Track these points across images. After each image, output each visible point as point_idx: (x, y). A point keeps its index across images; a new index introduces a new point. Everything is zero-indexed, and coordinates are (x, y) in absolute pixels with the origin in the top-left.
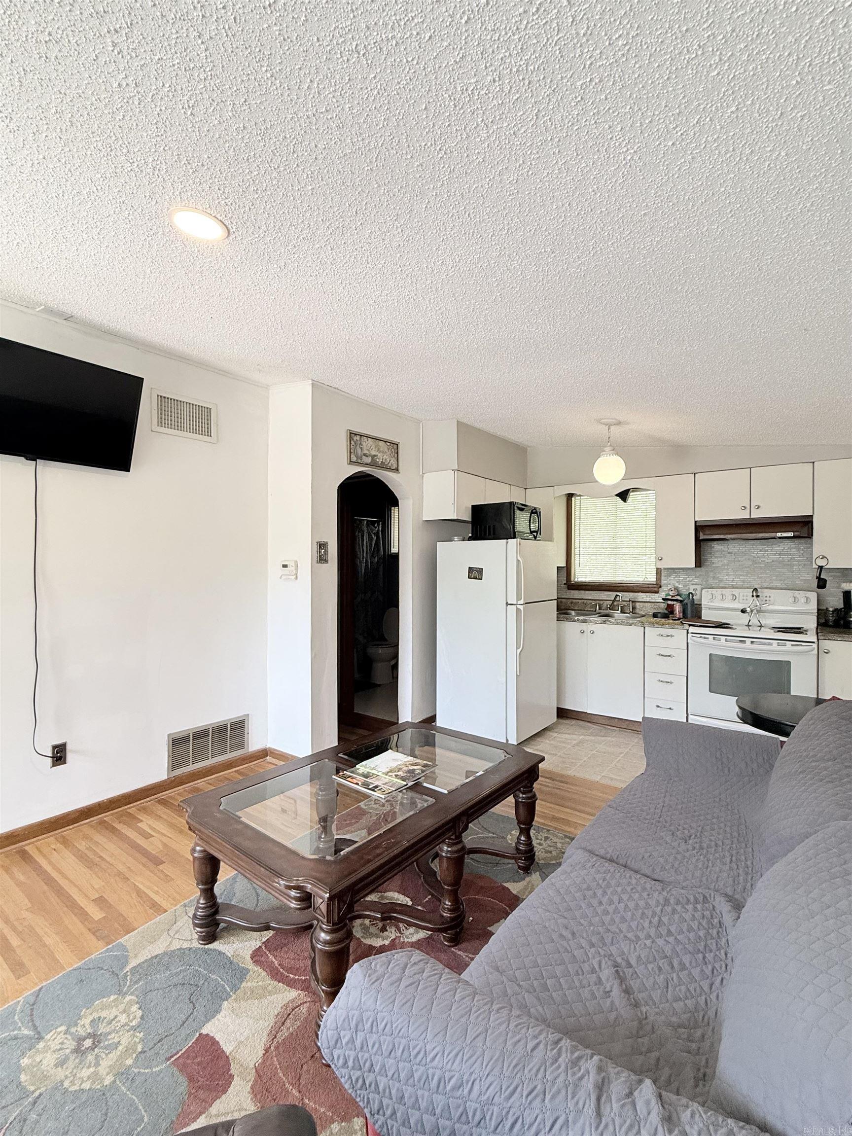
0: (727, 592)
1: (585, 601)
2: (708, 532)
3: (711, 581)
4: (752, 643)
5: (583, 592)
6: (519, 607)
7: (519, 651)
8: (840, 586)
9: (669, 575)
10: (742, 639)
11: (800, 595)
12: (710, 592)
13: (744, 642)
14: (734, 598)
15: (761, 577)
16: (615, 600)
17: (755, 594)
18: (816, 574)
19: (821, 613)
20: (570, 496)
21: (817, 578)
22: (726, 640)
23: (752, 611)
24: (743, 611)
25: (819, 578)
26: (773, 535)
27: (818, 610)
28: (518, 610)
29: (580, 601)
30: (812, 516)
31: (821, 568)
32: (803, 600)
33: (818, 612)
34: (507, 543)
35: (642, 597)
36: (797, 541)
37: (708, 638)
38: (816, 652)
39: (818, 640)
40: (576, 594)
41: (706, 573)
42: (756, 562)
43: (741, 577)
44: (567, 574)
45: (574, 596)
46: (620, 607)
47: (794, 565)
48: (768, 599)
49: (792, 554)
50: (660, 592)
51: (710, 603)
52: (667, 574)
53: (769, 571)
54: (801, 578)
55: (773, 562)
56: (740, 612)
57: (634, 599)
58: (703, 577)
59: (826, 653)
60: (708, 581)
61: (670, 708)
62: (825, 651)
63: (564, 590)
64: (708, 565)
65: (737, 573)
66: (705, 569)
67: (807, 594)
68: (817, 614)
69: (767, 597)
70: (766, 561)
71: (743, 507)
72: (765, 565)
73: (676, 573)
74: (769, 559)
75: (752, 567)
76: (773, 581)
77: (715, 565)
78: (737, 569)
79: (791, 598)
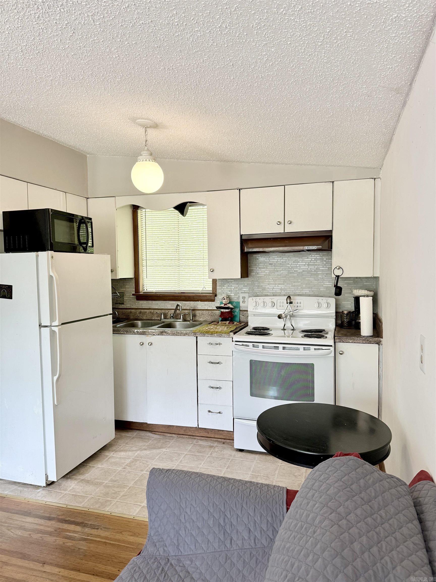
0: (268, 299)
1: (152, 311)
2: (250, 245)
3: (256, 290)
4: (284, 348)
5: (150, 302)
6: (54, 328)
7: (55, 378)
8: (352, 292)
9: (222, 285)
10: (276, 345)
11: (323, 301)
12: (254, 300)
13: (277, 348)
14: (273, 305)
15: (294, 286)
16: (176, 309)
17: (288, 301)
18: (334, 282)
19: (338, 315)
20: (135, 208)
22: (263, 347)
23: (286, 317)
24: (280, 317)
25: (336, 286)
26: (301, 248)
27: (337, 313)
28: (53, 333)
29: (148, 311)
30: (331, 231)
31: (338, 277)
32: (325, 305)
33: (336, 315)
34: (37, 256)
35: (200, 305)
36: (321, 253)
37: (248, 346)
38: (333, 354)
39: (335, 343)
40: (144, 304)
41: (250, 283)
42: (290, 272)
43: (279, 286)
44: (135, 285)
45: (143, 306)
46: (181, 316)
47: (318, 274)
48: (299, 305)
49: (317, 265)
50: (215, 301)
51: (254, 310)
52: (221, 284)
53: (300, 280)
54: (324, 285)
55: (303, 272)
56: (277, 317)
57: (194, 307)
58: (250, 286)
59: (341, 354)
60: (253, 289)
61: (220, 413)
62: (340, 352)
63: (133, 300)
64: (254, 275)
65: (276, 282)
66: (250, 279)
67: (328, 300)
68: (335, 316)
69: (298, 303)
70: (298, 271)
71: (279, 222)
72: (297, 274)
73: (228, 283)
74: (300, 269)
75: (288, 277)
76: (303, 289)
77: (259, 275)
78: (276, 279)
79: (316, 304)
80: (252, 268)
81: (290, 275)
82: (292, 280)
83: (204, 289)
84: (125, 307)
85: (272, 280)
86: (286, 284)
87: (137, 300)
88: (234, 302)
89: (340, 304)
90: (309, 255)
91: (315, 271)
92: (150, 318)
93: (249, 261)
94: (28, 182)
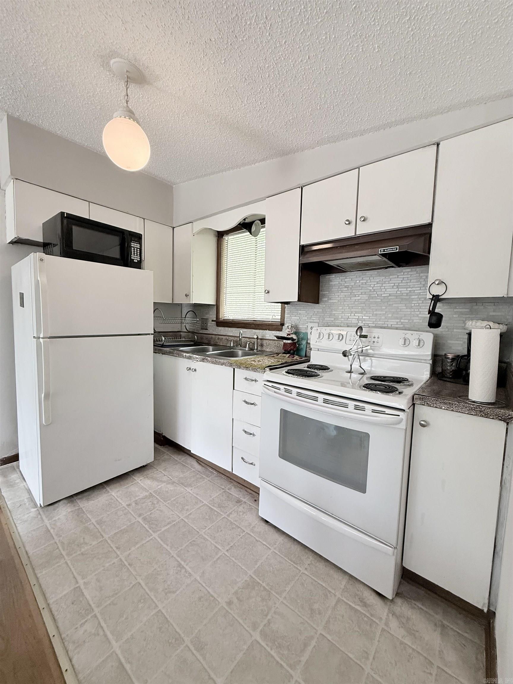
3: (327, 319)
7: (42, 395)
10: (314, 395)
11: (413, 336)
13: (316, 399)
14: (341, 337)
15: (376, 314)
17: (359, 334)
18: (429, 307)
20: (219, 236)
21: (430, 312)
22: (298, 394)
24: (344, 354)
25: (432, 313)
27: (435, 355)
29: (224, 337)
30: (430, 225)
31: (436, 299)
32: (414, 343)
33: (434, 360)
38: (403, 425)
39: (413, 404)
40: (223, 331)
41: (321, 310)
42: (372, 297)
43: (356, 314)
44: (216, 312)
45: (221, 332)
46: (247, 345)
47: (413, 300)
48: (376, 340)
49: (411, 286)
50: (283, 330)
51: (317, 343)
52: (289, 312)
53: (384, 308)
54: (420, 315)
55: (390, 296)
56: (341, 355)
57: (263, 336)
58: (320, 314)
59: (423, 426)
60: (324, 318)
61: (252, 464)
62: (422, 422)
63: (214, 326)
64: (326, 301)
65: (352, 310)
66: (321, 306)
67: (421, 335)
68: (431, 361)
69: (374, 338)
70: (383, 295)
71: (347, 220)
72: (381, 300)
73: (297, 310)
74: (386, 292)
75: (368, 303)
76: (388, 319)
77: (332, 301)
78: (353, 305)
79: (401, 340)
80: (324, 293)
81: (371, 300)
82: (373, 308)
83: (274, 317)
84: (209, 333)
85: (348, 308)
86: (365, 312)
87: (217, 326)
88: (302, 333)
89: (444, 343)
90: (400, 272)
91: (407, 295)
92: (225, 345)
93: (321, 284)
94: (90, 201)
